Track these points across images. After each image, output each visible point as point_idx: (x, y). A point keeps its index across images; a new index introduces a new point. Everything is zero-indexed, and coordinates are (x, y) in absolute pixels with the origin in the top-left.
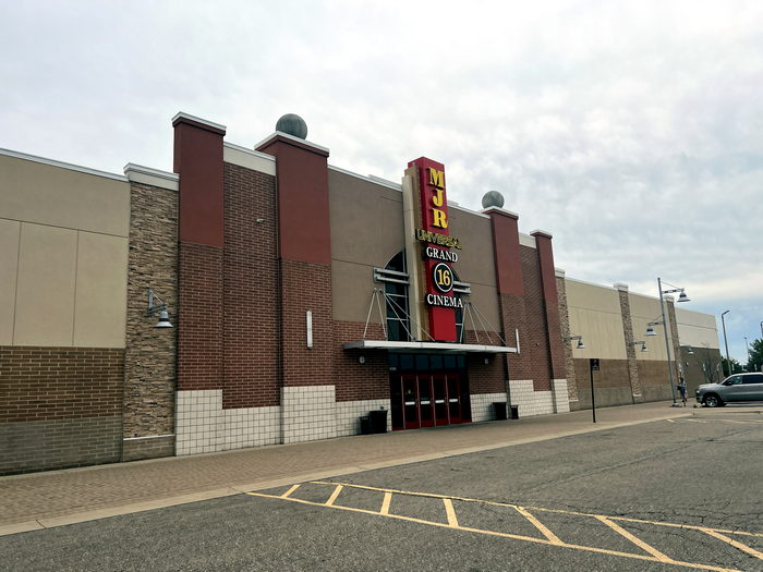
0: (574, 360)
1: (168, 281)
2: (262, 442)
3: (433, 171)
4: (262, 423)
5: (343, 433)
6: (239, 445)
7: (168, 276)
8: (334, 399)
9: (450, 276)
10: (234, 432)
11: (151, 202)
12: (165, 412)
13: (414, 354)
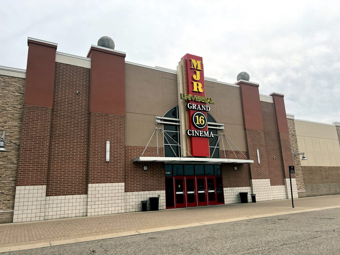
0: (302, 167)
1: (15, 126)
2: (74, 215)
3: (193, 61)
4: (74, 204)
5: (131, 210)
6: (58, 217)
7: (16, 124)
8: (123, 191)
9: (204, 119)
10: (55, 209)
11: (7, 85)
12: (8, 198)
13: (184, 165)
